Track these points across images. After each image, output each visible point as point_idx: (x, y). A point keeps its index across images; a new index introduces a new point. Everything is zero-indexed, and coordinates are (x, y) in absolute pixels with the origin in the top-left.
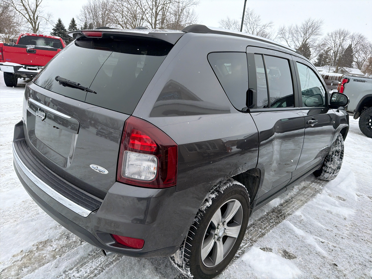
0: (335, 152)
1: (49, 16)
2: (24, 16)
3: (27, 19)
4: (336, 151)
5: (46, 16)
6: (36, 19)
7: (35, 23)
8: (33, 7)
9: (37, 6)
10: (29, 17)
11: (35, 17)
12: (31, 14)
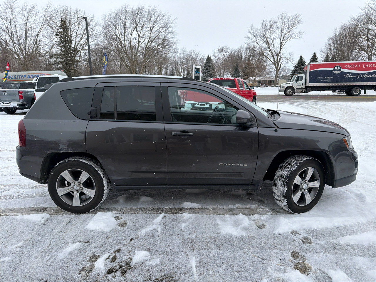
0: (280, 177)
1: (290, 55)
2: (270, 60)
3: (272, 62)
4: (282, 175)
5: (288, 56)
6: (279, 60)
7: (278, 64)
8: (278, 50)
9: (281, 49)
10: (273, 60)
11: (279, 59)
12: (275, 56)
